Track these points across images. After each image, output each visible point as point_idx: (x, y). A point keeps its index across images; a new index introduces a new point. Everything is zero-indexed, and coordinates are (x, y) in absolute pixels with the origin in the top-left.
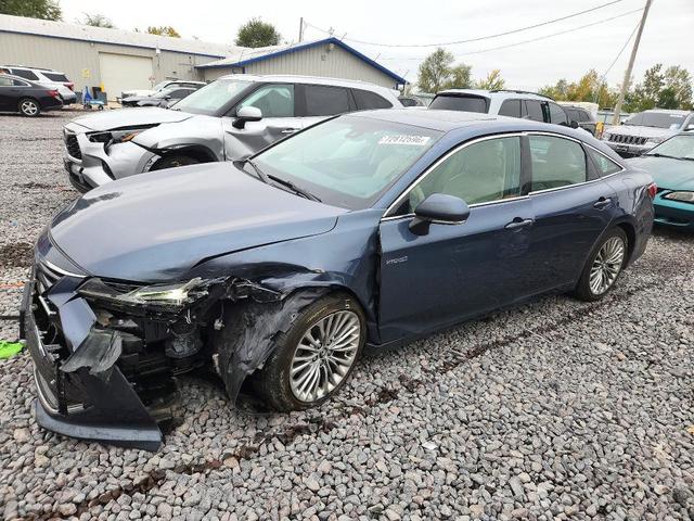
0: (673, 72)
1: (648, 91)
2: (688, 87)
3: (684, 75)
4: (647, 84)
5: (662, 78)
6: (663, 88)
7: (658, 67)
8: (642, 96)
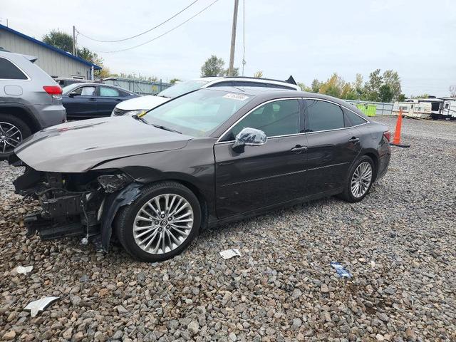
0: (388, 74)
1: (373, 86)
2: (398, 83)
3: (396, 76)
4: (372, 82)
5: (381, 78)
6: (382, 84)
7: (378, 71)
8: (370, 90)
